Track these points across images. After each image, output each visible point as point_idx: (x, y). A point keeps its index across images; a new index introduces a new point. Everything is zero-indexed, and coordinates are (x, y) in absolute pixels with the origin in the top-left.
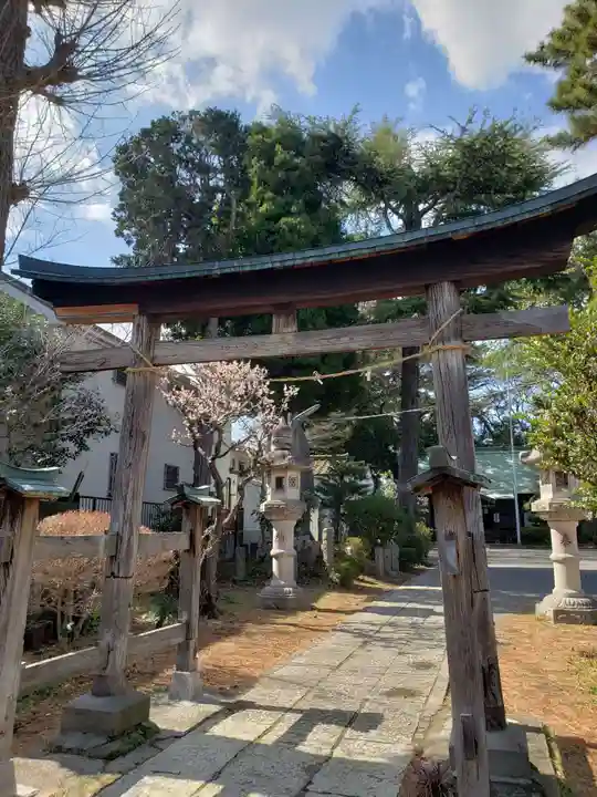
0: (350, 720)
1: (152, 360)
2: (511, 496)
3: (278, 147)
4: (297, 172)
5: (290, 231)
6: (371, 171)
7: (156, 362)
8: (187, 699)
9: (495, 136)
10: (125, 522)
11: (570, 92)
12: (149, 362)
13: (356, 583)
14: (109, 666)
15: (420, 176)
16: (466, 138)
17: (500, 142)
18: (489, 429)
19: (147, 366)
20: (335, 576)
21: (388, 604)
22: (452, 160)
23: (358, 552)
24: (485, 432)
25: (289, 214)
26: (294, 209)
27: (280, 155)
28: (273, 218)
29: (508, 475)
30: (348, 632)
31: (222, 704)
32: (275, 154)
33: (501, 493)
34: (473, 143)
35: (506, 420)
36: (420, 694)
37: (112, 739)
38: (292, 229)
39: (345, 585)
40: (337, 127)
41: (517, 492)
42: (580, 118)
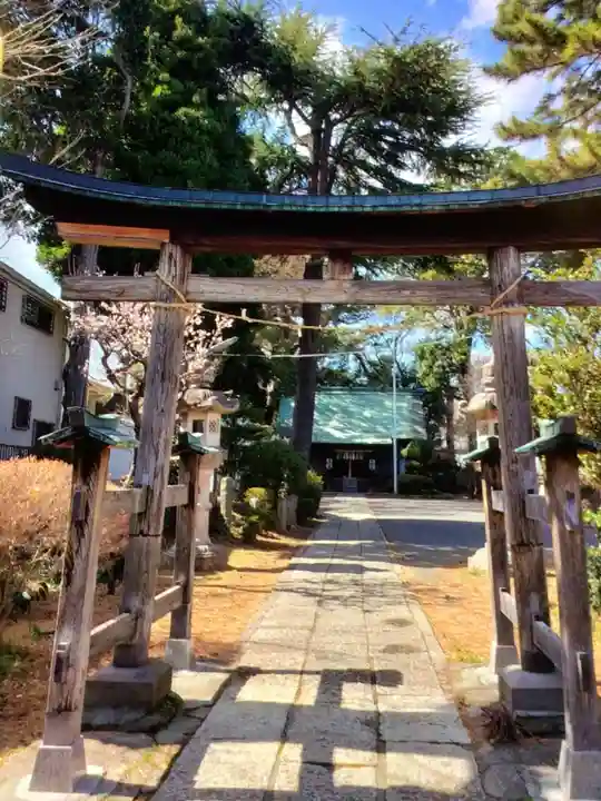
0: (371, 678)
1: (186, 294)
2: (389, 441)
3: (178, 20)
4: (201, 55)
5: (190, 125)
6: (288, 69)
7: (189, 297)
8: (185, 669)
9: (427, 53)
10: (155, 476)
11: (512, 23)
12: (182, 297)
13: (259, 538)
14: (138, 634)
15: (342, 83)
16: (398, 51)
17: (433, 61)
18: (364, 366)
19: (180, 301)
20: (237, 532)
21: (312, 561)
22: (379, 72)
23: (261, 504)
24: (360, 371)
25: (188, 103)
26: (196, 98)
27: (181, 29)
28: (169, 105)
29: (385, 418)
30: (291, 591)
31: (228, 671)
32: (174, 27)
33: (378, 437)
34: (404, 57)
35: (383, 359)
36: (418, 650)
37: (150, 712)
38: (193, 122)
39: (248, 541)
40: (250, 8)
41: (395, 437)
42: (519, 52)
